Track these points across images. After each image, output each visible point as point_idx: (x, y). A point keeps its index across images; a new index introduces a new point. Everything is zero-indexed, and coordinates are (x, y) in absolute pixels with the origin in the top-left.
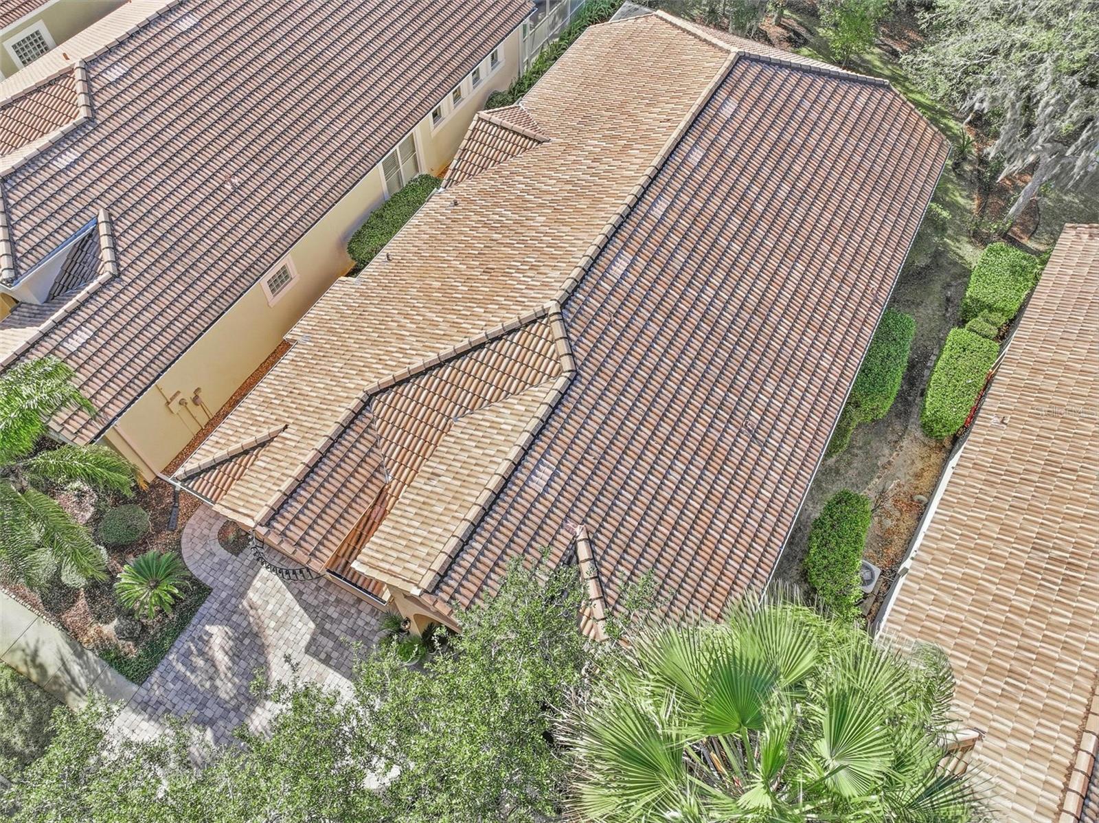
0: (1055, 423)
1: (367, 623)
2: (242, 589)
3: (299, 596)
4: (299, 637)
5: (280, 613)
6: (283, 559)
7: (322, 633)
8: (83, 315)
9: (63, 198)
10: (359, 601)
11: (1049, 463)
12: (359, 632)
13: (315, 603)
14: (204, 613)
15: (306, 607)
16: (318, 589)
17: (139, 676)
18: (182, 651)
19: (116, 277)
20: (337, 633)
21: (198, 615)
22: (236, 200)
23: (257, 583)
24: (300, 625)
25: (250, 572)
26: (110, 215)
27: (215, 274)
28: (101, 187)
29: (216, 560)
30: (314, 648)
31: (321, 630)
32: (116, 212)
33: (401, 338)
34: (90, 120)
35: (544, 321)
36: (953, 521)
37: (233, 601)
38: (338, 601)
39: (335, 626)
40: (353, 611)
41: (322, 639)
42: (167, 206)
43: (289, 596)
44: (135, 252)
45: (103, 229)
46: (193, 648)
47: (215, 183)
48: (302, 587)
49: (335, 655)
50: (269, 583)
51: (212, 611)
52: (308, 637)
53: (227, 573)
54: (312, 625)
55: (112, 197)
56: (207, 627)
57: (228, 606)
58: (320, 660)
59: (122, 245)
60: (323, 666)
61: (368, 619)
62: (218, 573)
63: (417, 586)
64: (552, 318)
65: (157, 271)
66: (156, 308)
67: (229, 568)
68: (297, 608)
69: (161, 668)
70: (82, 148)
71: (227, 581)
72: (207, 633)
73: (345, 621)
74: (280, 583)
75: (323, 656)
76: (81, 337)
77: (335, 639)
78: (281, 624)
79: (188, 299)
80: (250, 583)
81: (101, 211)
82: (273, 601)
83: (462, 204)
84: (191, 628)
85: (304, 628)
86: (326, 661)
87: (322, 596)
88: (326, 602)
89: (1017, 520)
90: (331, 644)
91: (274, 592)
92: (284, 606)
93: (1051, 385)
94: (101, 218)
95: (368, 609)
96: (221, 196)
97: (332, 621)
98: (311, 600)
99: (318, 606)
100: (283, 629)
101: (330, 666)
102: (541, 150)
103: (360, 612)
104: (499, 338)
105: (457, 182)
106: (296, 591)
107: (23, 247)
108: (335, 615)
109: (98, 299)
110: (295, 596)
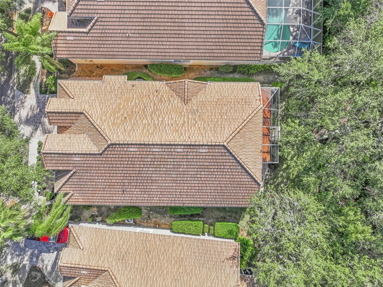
8: (75, 34)
17: (41, 93)
18: (49, 96)
19: (87, 33)
22: (126, 39)
27: (106, 50)
28: (102, 11)
32: (100, 20)
44: (95, 31)
45: (93, 21)
47: (125, 32)
55: (102, 16)
59: (95, 27)
65: (96, 39)
69: (44, 95)
76: (71, 38)
81: (97, 17)
83: (156, 94)
84: (53, 95)
94: (95, 19)
96: (124, 35)
102: (181, 105)
107: (76, 11)
109: (80, 34)
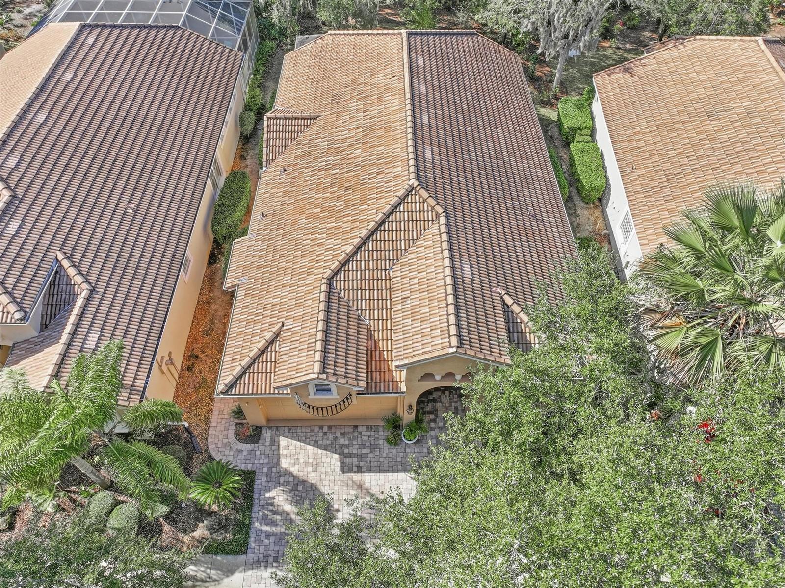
0: (657, 158)
1: (369, 437)
2: (275, 461)
3: (316, 444)
4: (332, 467)
5: (311, 461)
6: (290, 429)
7: (345, 457)
8: (86, 323)
9: (26, 253)
10: (356, 427)
11: (667, 175)
12: (368, 444)
13: (329, 442)
14: (260, 487)
15: (325, 448)
16: (325, 434)
17: (241, 548)
18: (260, 518)
19: (93, 291)
20: (355, 451)
21: (256, 491)
22: (139, 218)
23: (283, 452)
24: (328, 460)
25: (274, 448)
26: (65, 253)
27: (154, 267)
28: (48, 237)
29: (245, 453)
30: (346, 468)
31: (343, 455)
32: (68, 249)
33: (320, 245)
34: (14, 196)
35: (413, 192)
36: (644, 220)
37: (274, 470)
38: (343, 434)
39: (351, 449)
40: (356, 434)
41: (347, 460)
42: (99, 235)
43: (309, 447)
44: (95, 271)
45: (66, 264)
46: (266, 512)
47: (120, 212)
48: (314, 438)
49: (362, 464)
50: (291, 447)
51: (263, 484)
52: (339, 464)
53: (258, 457)
54: (336, 456)
55: (59, 240)
56: (267, 495)
57: (273, 475)
58: (355, 472)
59: (84, 269)
60: (359, 474)
61: (368, 434)
62: (253, 460)
63: (451, 346)
64: (417, 189)
65: (116, 278)
66: (131, 302)
67: (258, 453)
68: (320, 451)
69: (253, 536)
70: (19, 217)
71: (261, 461)
72: (269, 498)
73: (355, 443)
74: (298, 443)
75: (355, 469)
76: (93, 338)
77: (356, 455)
78: (316, 467)
79: (147, 288)
80: (278, 454)
81: (58, 252)
82: (301, 456)
83: (290, 169)
84: (257, 501)
85: (333, 460)
86: (359, 470)
87: (331, 436)
88: (336, 438)
89: (672, 205)
90: (355, 460)
91: (298, 451)
92: (310, 456)
93: (642, 143)
94: (60, 256)
95: (365, 428)
96: (129, 219)
97: (347, 446)
98: (325, 442)
99: (332, 444)
100: (319, 470)
101: (364, 472)
102: (320, 122)
103: (360, 433)
104: (392, 213)
105: (273, 160)
106: (312, 443)
107: (18, 294)
108: (347, 443)
109: (89, 309)
110: (314, 446)
